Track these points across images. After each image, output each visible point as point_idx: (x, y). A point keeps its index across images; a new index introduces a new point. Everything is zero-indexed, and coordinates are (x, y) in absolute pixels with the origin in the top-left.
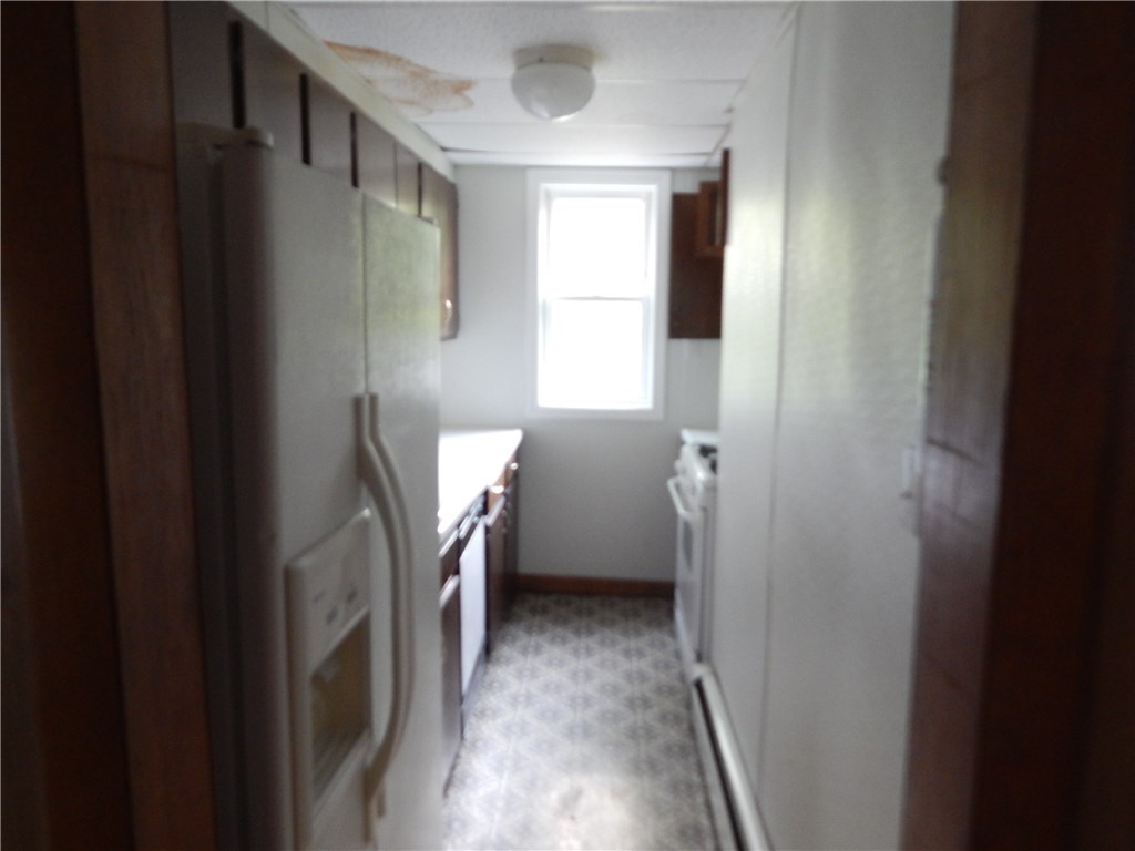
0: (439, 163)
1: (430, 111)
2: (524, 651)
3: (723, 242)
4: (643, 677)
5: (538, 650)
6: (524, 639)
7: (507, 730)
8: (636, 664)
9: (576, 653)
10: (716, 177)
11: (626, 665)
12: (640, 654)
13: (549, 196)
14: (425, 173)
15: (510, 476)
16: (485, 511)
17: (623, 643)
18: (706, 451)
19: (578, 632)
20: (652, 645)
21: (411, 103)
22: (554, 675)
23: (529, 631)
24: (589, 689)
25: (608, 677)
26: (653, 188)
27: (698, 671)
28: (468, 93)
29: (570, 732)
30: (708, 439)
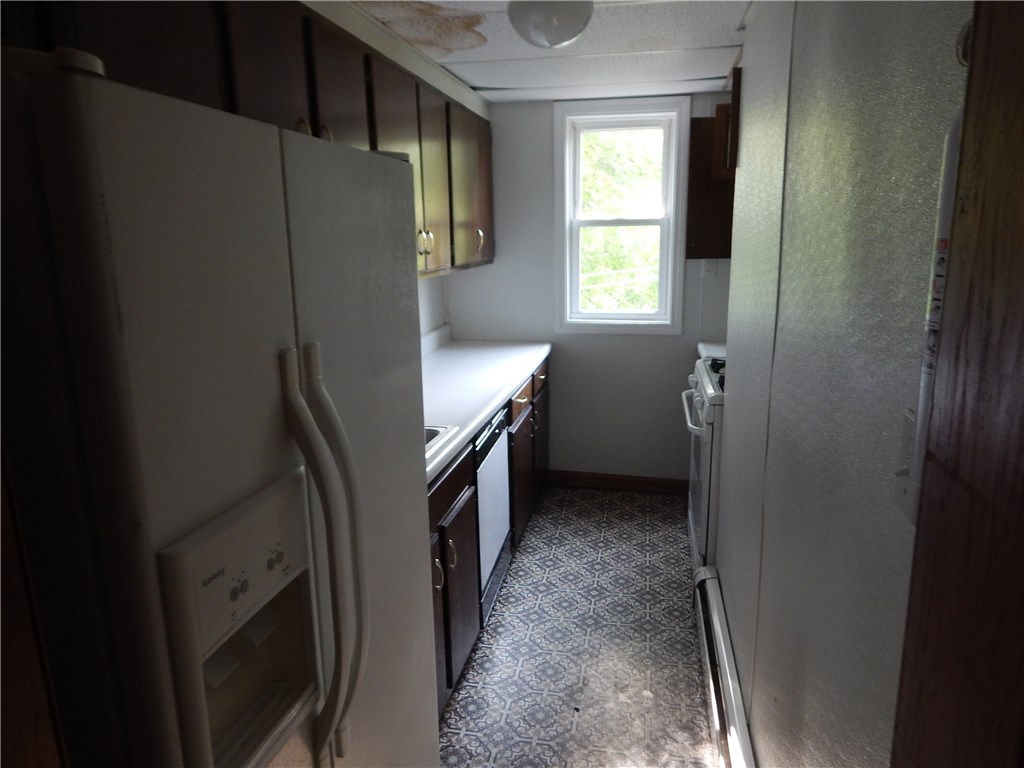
0: (473, 103)
1: (450, 51)
2: (549, 542)
3: (734, 164)
4: (654, 571)
5: (561, 541)
6: (551, 530)
7: (526, 618)
8: (649, 558)
9: (595, 546)
10: (728, 100)
11: (640, 559)
12: (654, 548)
13: (575, 129)
14: (453, 111)
15: (538, 386)
16: (508, 420)
17: (640, 537)
18: (717, 366)
19: (598, 526)
20: (665, 540)
21: (429, 43)
22: (573, 565)
23: (555, 523)
24: (604, 580)
25: (622, 569)
26: (673, 114)
27: (703, 573)
28: (478, 29)
29: (583, 623)
30: (718, 352)
